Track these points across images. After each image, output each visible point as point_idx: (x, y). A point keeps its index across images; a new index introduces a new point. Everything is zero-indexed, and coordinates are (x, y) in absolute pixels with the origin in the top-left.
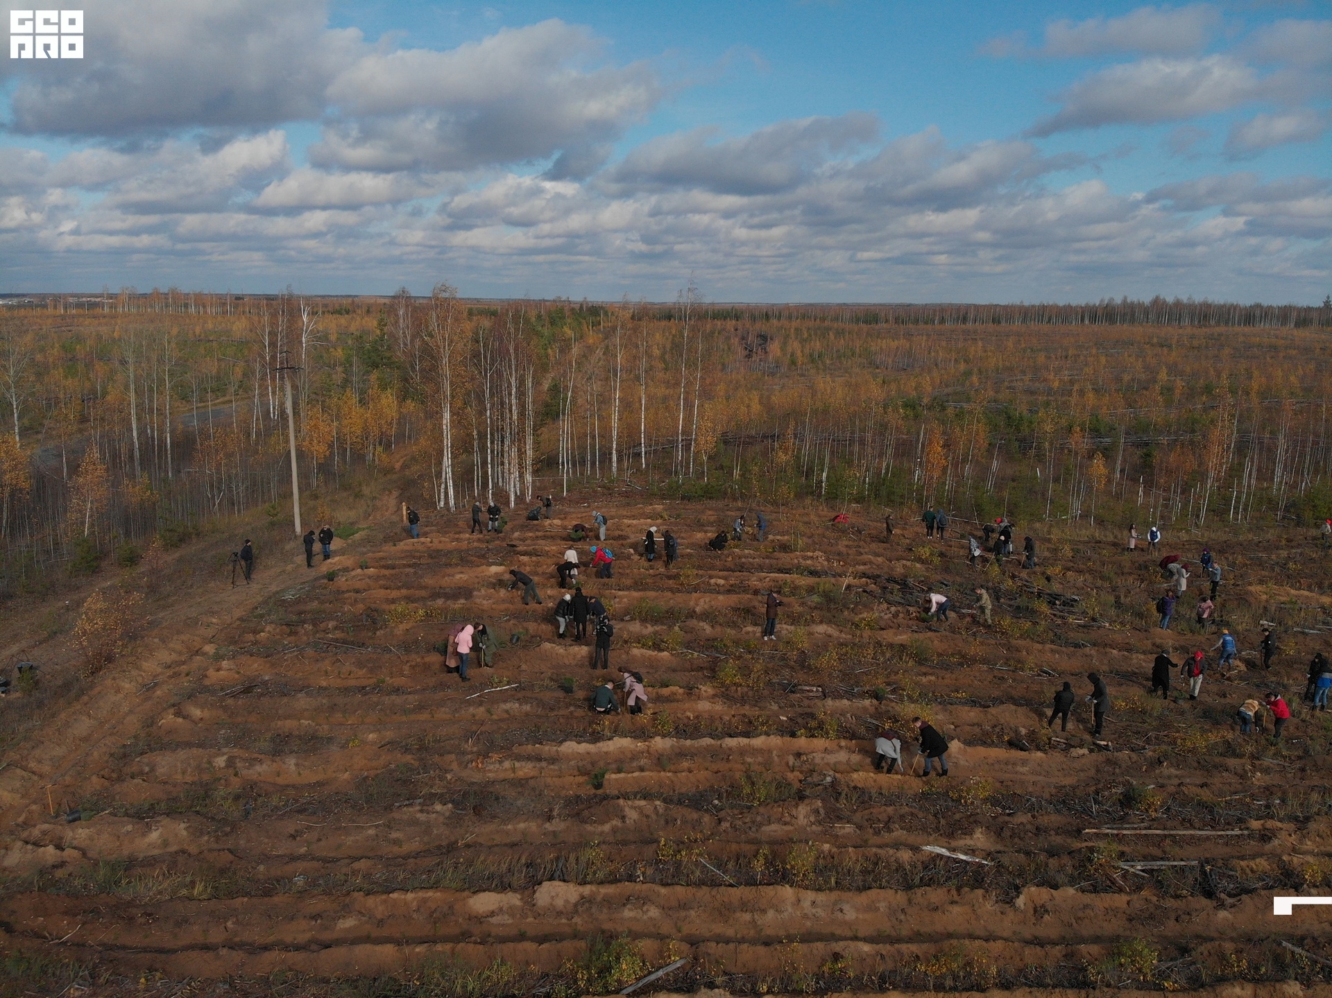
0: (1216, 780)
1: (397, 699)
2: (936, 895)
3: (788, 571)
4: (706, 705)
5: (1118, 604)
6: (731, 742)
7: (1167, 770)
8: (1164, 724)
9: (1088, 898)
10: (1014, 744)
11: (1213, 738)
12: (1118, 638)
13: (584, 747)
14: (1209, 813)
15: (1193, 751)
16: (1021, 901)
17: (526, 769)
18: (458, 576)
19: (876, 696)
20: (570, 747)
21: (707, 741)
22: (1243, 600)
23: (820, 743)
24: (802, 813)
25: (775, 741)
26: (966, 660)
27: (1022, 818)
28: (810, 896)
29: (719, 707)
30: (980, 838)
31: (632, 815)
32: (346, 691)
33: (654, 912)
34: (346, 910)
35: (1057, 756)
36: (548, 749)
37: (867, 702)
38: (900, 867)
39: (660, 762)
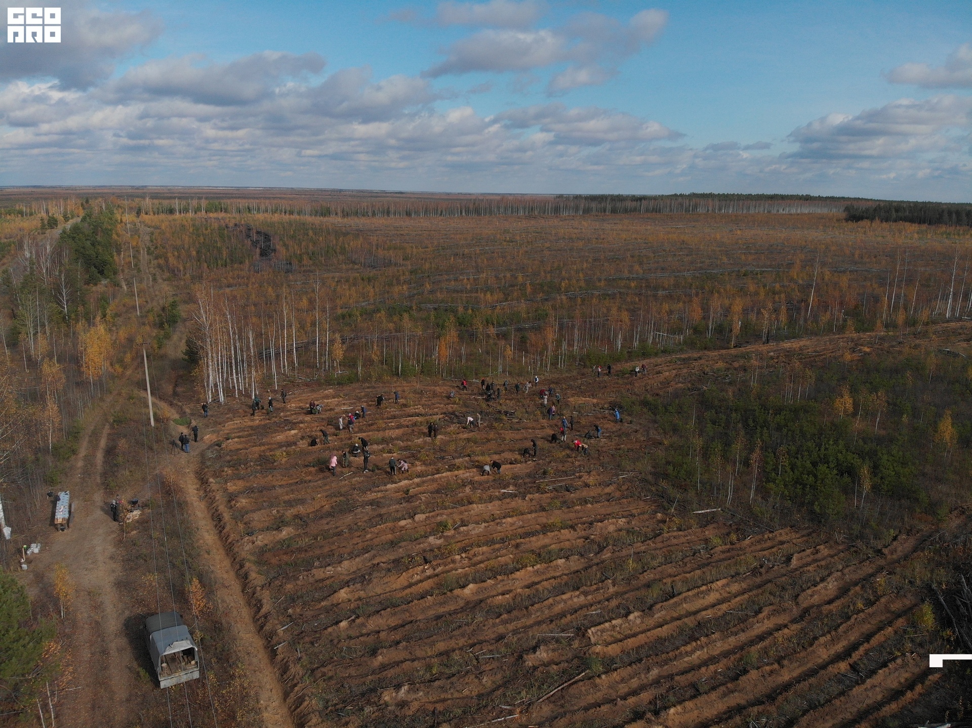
0: (567, 465)
1: (315, 484)
2: (508, 500)
3: (412, 416)
4: (419, 468)
5: (527, 412)
6: (436, 476)
7: (553, 464)
8: (550, 452)
9: (541, 495)
10: (511, 463)
11: (563, 453)
12: (530, 425)
13: (394, 485)
14: (565, 473)
15: (559, 458)
16: (527, 498)
17: (379, 495)
18: (278, 437)
19: (469, 456)
20: (389, 486)
21: (429, 477)
22: (567, 405)
23: (461, 472)
24: (467, 489)
25: (449, 473)
26: (488, 440)
27: (520, 481)
28: (480, 506)
29: (423, 468)
30: (511, 487)
31: (423, 498)
32: (291, 484)
33: (445, 516)
34: (367, 533)
35: (524, 465)
36: (383, 488)
37: (467, 458)
38: (497, 497)
39: (418, 485)
